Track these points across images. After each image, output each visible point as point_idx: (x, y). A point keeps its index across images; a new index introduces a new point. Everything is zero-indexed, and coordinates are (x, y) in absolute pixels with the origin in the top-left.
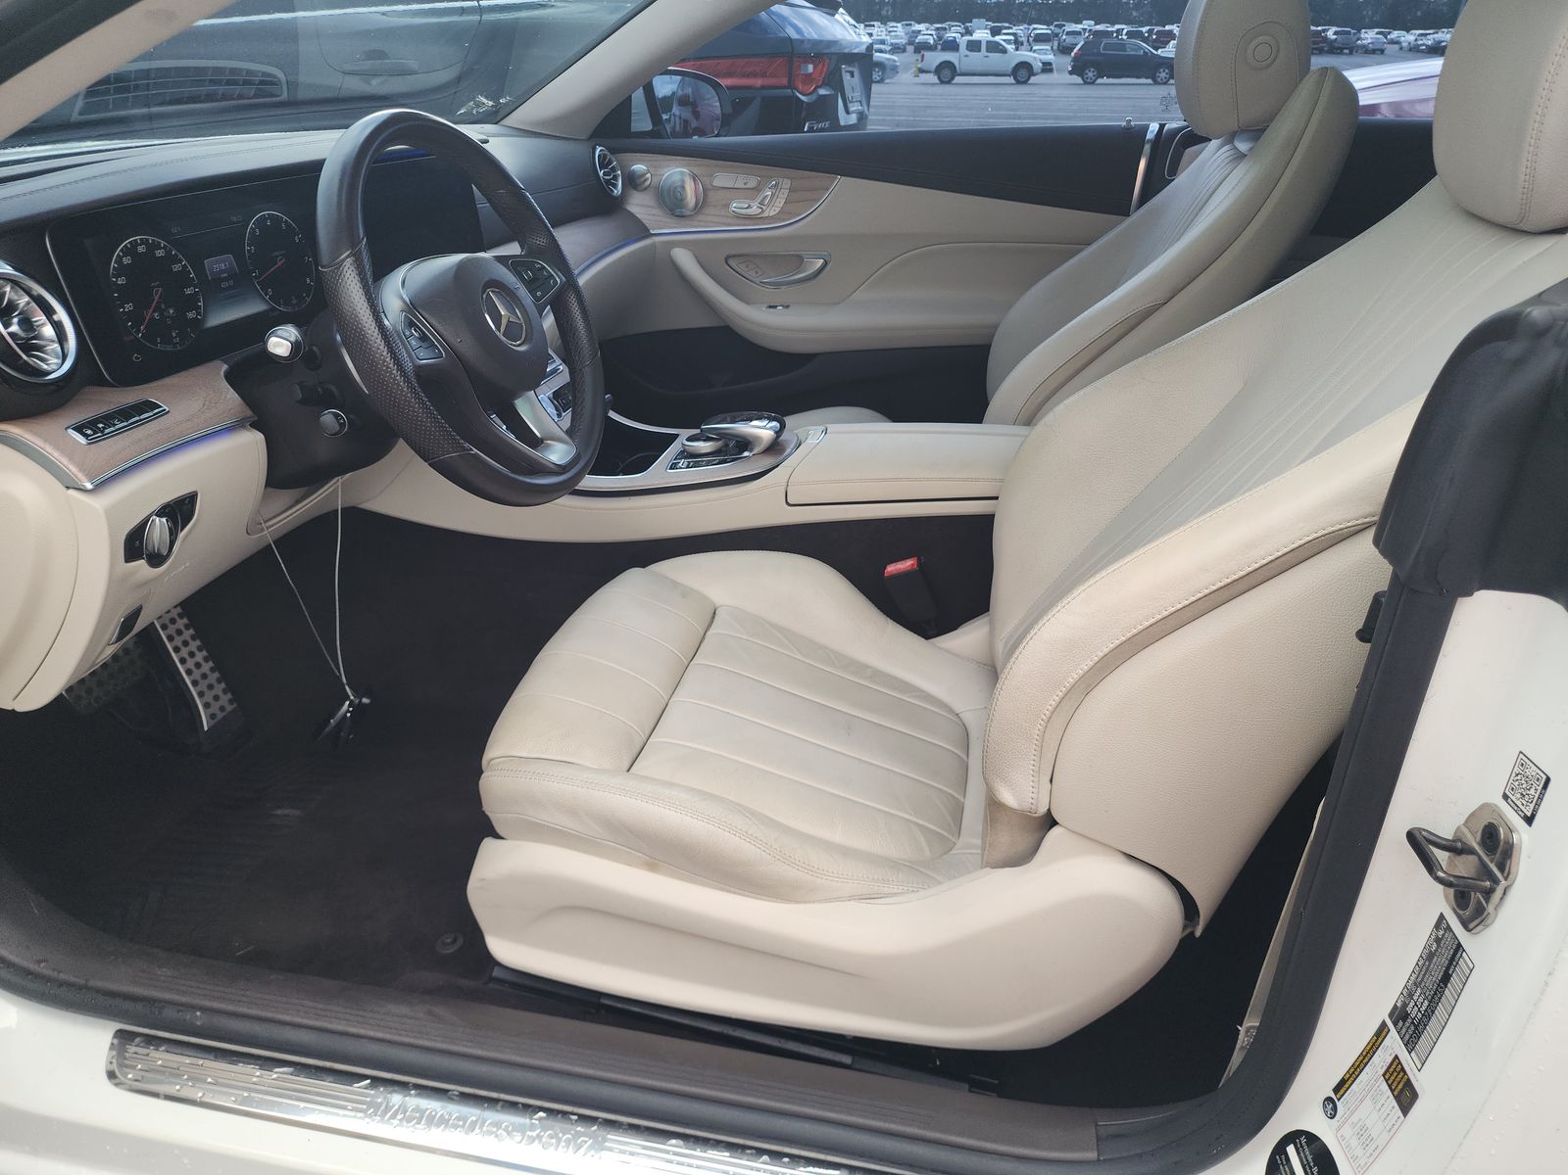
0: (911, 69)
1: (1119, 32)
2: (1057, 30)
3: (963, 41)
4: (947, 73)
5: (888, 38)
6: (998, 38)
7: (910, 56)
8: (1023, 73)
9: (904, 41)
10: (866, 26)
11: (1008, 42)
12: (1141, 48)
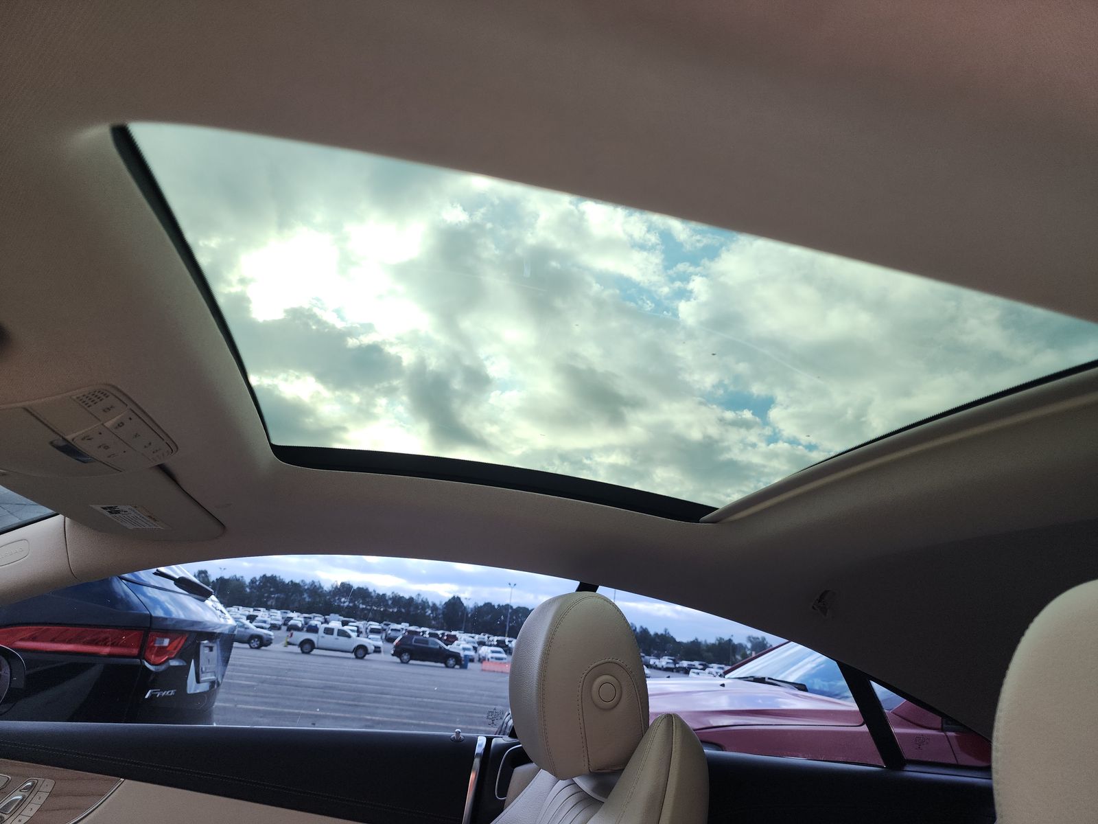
0: (282, 641)
1: (424, 632)
2: (385, 627)
3: (322, 627)
4: (307, 647)
5: (269, 619)
6: (346, 628)
7: (283, 632)
8: (361, 652)
9: (280, 623)
10: (254, 610)
11: (352, 631)
12: (438, 644)
